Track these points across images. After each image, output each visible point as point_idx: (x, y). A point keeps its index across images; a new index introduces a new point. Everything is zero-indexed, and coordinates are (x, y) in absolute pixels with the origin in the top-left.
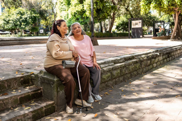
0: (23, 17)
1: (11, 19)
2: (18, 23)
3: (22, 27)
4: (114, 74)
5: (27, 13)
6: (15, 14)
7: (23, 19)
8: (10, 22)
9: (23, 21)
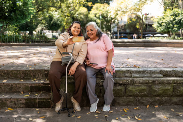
0: (177, 18)
1: (163, 21)
2: (171, 25)
3: (175, 30)
4: (156, 90)
5: (182, 14)
6: (169, 16)
7: (177, 21)
8: (163, 24)
9: (176, 23)
